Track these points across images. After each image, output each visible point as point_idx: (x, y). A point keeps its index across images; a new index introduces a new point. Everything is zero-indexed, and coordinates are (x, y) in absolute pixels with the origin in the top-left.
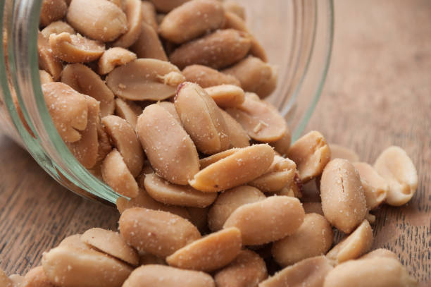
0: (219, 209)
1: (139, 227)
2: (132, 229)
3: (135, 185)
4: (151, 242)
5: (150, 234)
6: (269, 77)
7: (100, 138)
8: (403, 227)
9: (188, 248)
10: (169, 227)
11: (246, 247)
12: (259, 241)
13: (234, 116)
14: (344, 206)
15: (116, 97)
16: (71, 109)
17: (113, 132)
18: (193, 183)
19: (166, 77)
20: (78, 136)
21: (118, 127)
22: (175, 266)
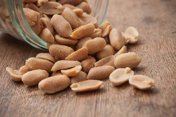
0: (79, 44)
1: (56, 49)
2: (54, 50)
3: (53, 37)
4: (60, 54)
5: (59, 51)
6: (89, 8)
7: (41, 25)
8: (135, 49)
9: (72, 54)
10: (65, 49)
11: (89, 55)
12: (93, 52)
13: (80, 18)
14: (118, 41)
15: (43, 14)
16: (32, 15)
17: (45, 22)
18: (71, 36)
19: (58, 7)
20: (34, 23)
21: (46, 21)
22: (68, 60)
